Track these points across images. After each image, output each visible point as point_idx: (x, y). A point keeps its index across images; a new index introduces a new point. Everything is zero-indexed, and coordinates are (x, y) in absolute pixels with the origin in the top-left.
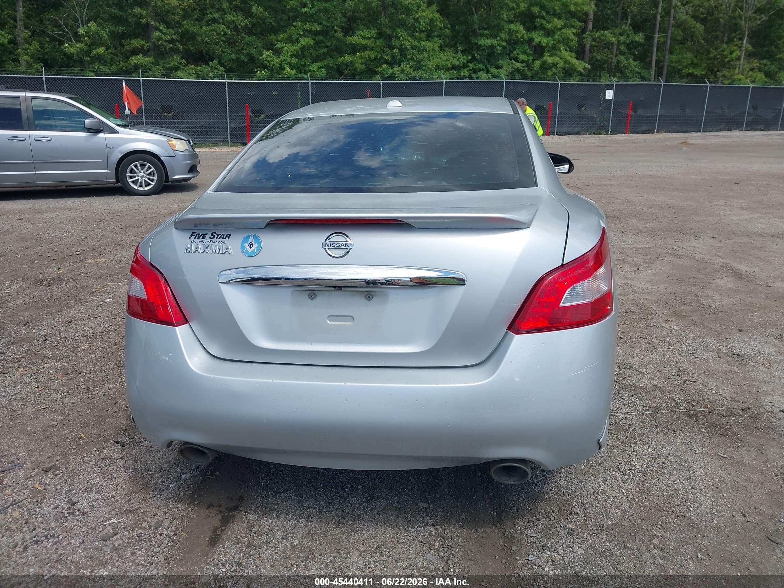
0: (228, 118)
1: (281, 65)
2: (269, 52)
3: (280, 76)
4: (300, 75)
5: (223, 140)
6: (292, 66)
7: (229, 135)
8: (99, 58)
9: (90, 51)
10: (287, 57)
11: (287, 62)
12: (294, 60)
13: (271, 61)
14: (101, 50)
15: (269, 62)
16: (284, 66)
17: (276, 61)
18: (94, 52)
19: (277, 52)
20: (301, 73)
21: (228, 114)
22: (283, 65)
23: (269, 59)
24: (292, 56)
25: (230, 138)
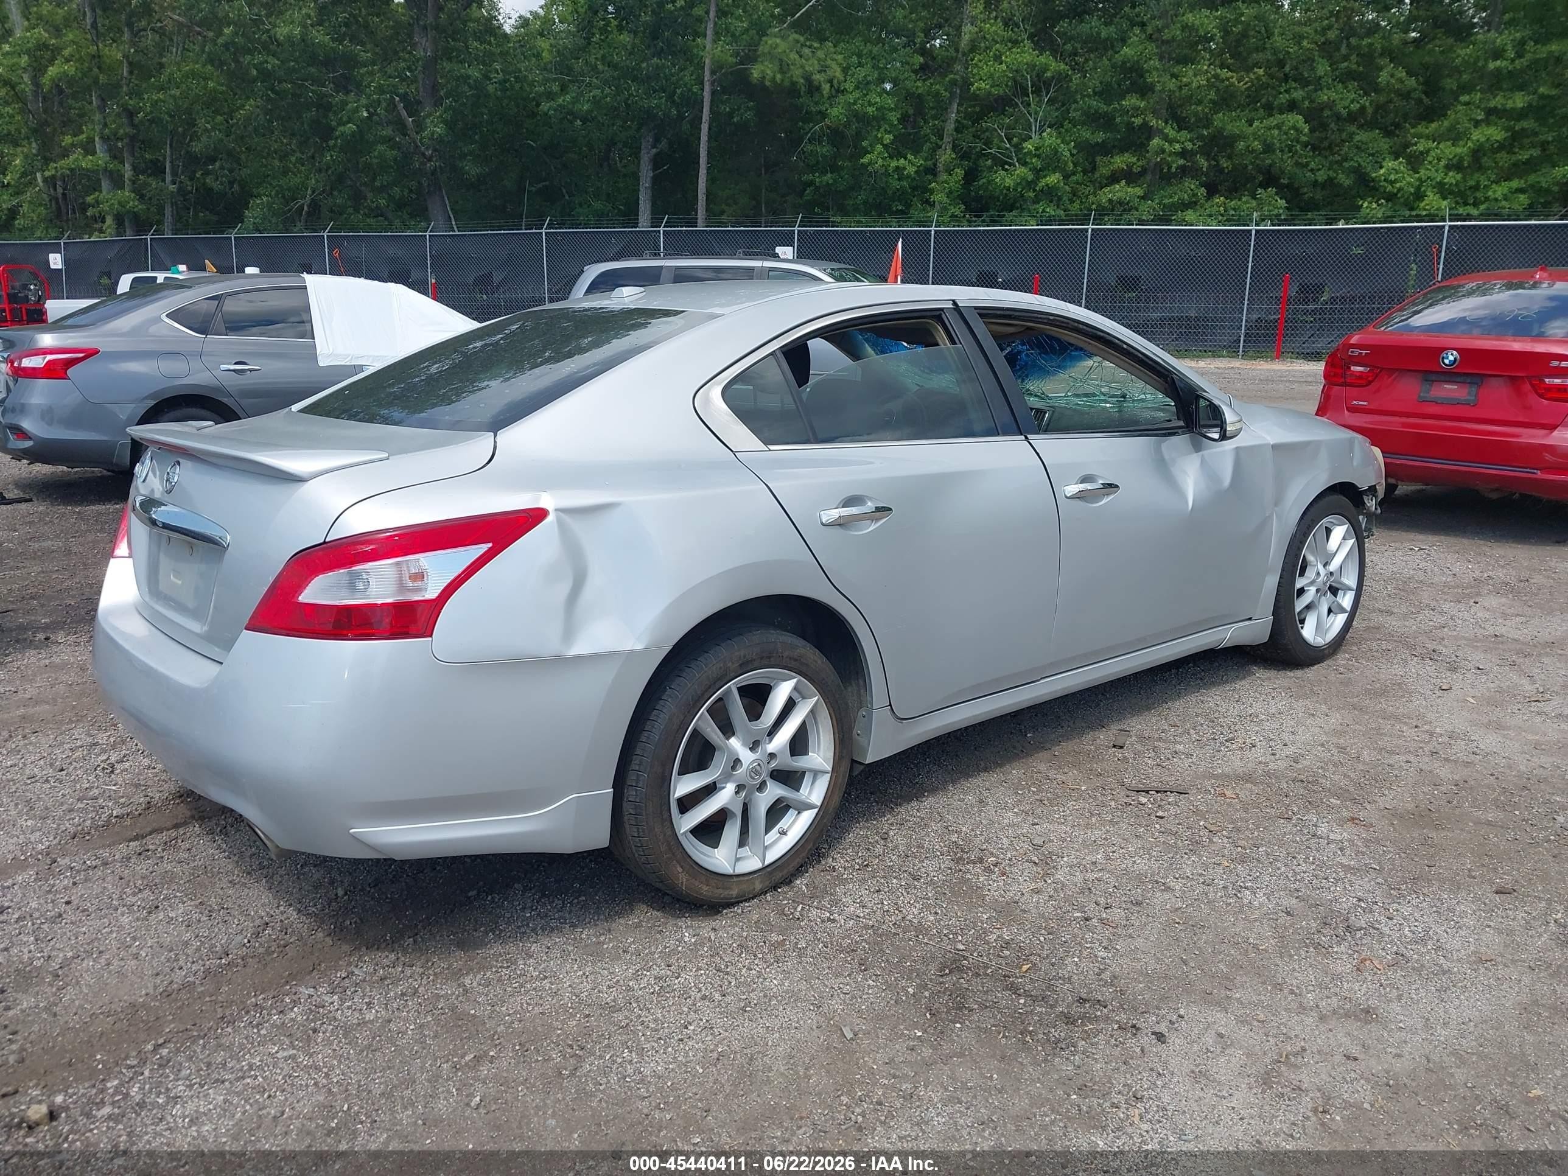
0: (1246, 302)
1: (1418, 188)
2: (1396, 163)
3: (1414, 213)
4: (1461, 211)
5: (1230, 346)
6: (1443, 191)
7: (1242, 336)
8: (1050, 194)
9: (1034, 182)
10: (1437, 171)
11: (1434, 183)
12: (1453, 177)
13: (1396, 181)
14: (1053, 179)
15: (1392, 183)
16: (1425, 191)
17: (1407, 181)
18: (1042, 183)
19: (1415, 162)
20: (1466, 204)
21: (1247, 294)
22: (1423, 189)
23: (1392, 177)
24: (1448, 168)
25: (1244, 341)
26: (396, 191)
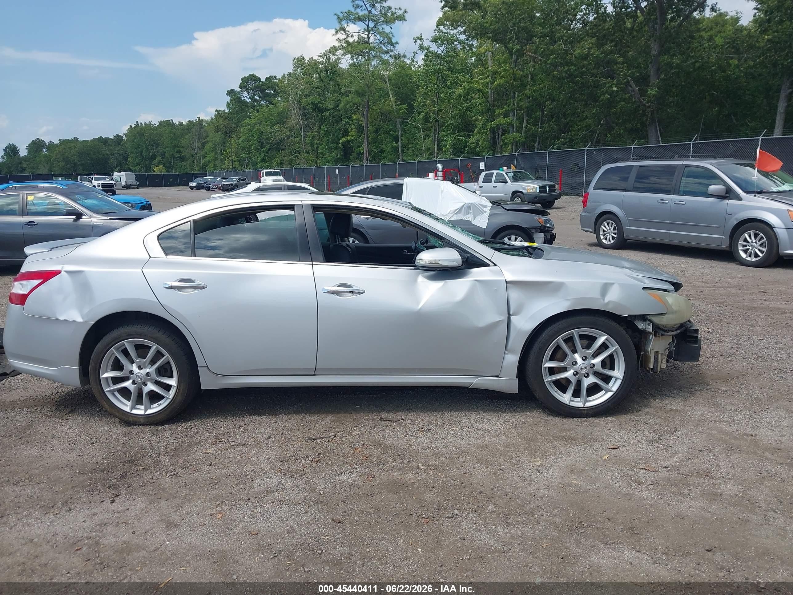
26: (629, 126)
